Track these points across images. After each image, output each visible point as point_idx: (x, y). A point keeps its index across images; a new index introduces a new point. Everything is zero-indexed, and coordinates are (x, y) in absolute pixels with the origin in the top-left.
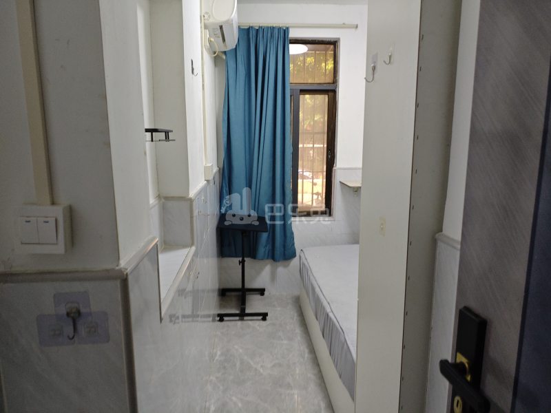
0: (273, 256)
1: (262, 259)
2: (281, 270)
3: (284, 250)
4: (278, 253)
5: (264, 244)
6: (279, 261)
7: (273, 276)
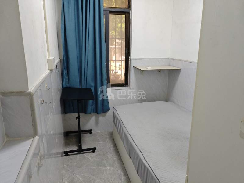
0: (97, 111)
1: (90, 114)
2: (101, 118)
3: (103, 107)
4: (100, 109)
5: (91, 105)
6: (100, 114)
7: (97, 122)
